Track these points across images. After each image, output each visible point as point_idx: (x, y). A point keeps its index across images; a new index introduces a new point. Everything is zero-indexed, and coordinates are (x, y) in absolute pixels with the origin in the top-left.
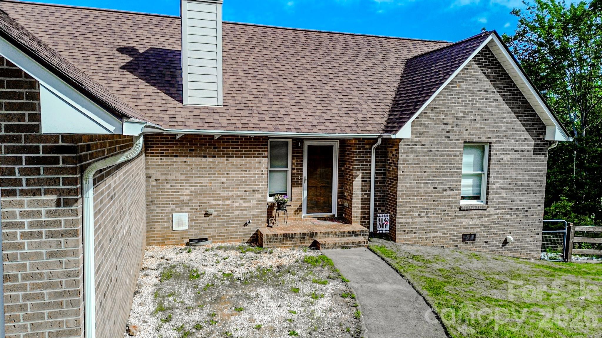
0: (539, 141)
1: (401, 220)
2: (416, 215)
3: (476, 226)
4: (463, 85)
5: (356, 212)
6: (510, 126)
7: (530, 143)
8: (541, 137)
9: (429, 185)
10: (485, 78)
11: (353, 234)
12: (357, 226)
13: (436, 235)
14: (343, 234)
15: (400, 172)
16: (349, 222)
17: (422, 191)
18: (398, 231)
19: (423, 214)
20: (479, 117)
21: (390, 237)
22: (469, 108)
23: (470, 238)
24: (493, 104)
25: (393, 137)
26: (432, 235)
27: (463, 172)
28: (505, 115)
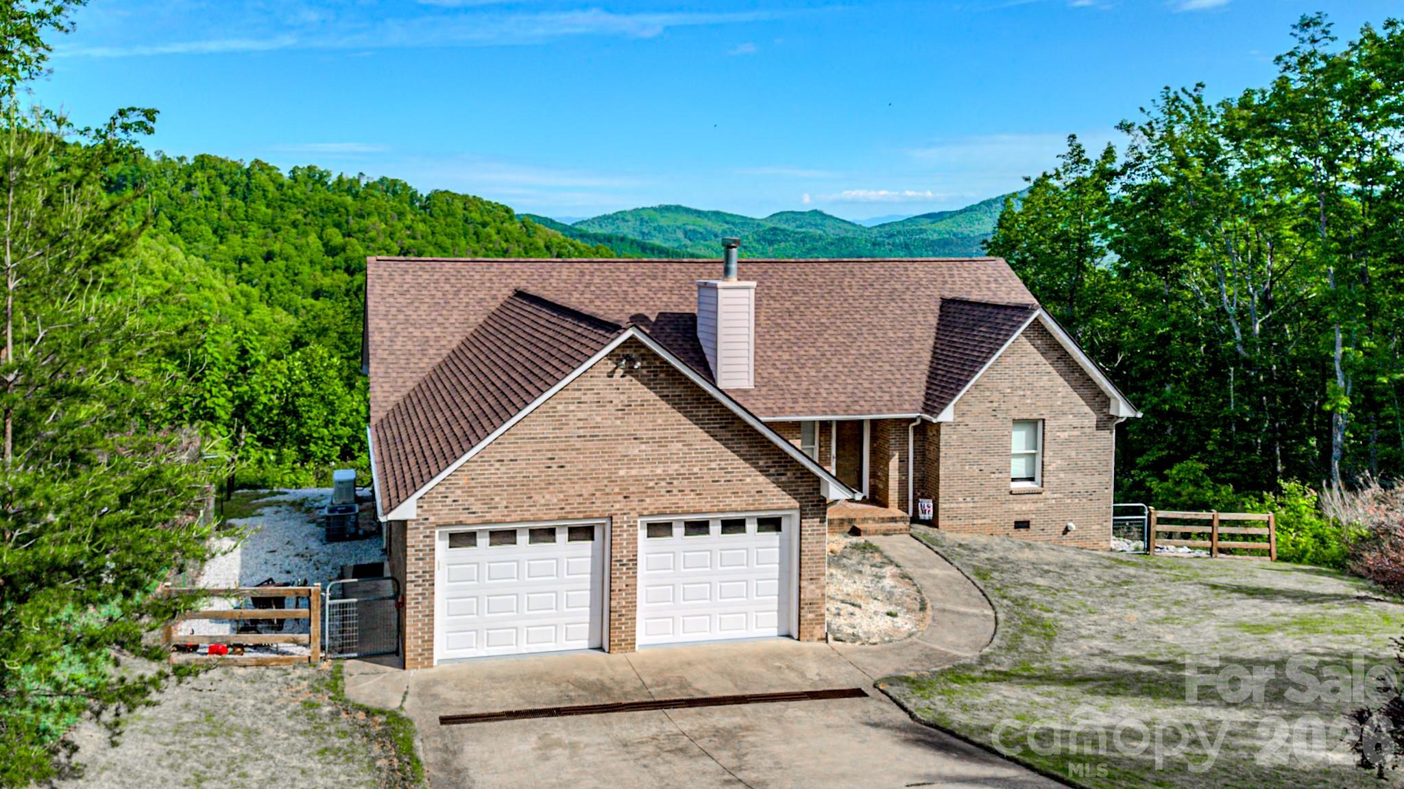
1: (944, 506)
2: (961, 499)
3: (1030, 511)
4: (1009, 359)
5: (893, 496)
6: (1066, 400)
7: (1093, 418)
8: (1105, 411)
9: (975, 467)
10: (1035, 350)
11: (893, 520)
12: (894, 510)
13: (983, 521)
14: (883, 520)
15: (942, 454)
16: (885, 506)
17: (966, 474)
18: (941, 517)
19: (969, 499)
20: (1029, 392)
21: (933, 523)
22: (1017, 383)
23: (1023, 525)
24: (1046, 378)
25: (934, 421)
26: (980, 521)
27: (1013, 452)
28: (1060, 389)
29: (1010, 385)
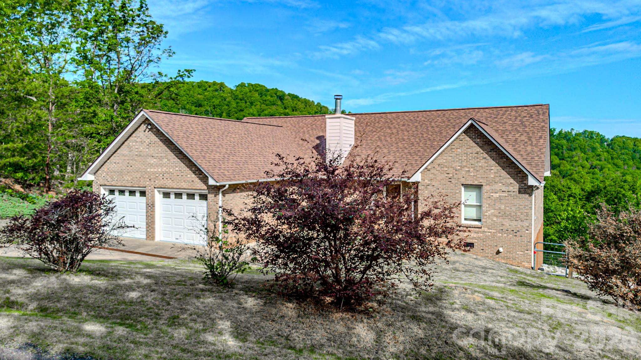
0: (523, 185)
3: (474, 238)
4: (459, 150)
6: (497, 175)
8: (525, 182)
20: (472, 169)
22: (464, 164)
23: (469, 245)
24: (483, 161)
28: (493, 168)
29: (460, 165)
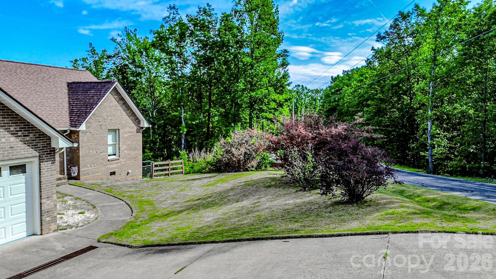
0: (138, 127)
1: (82, 169)
2: (89, 166)
3: (116, 168)
4: (106, 104)
6: (126, 121)
7: (135, 128)
8: (139, 125)
9: (94, 151)
10: (115, 100)
11: (59, 179)
12: (58, 175)
13: (98, 174)
17: (91, 154)
18: (81, 175)
19: (92, 165)
20: (113, 118)
21: (77, 178)
22: (109, 114)
23: (113, 173)
24: (119, 112)
25: (78, 130)
26: (97, 174)
27: (108, 143)
28: (124, 117)
29: (106, 114)
